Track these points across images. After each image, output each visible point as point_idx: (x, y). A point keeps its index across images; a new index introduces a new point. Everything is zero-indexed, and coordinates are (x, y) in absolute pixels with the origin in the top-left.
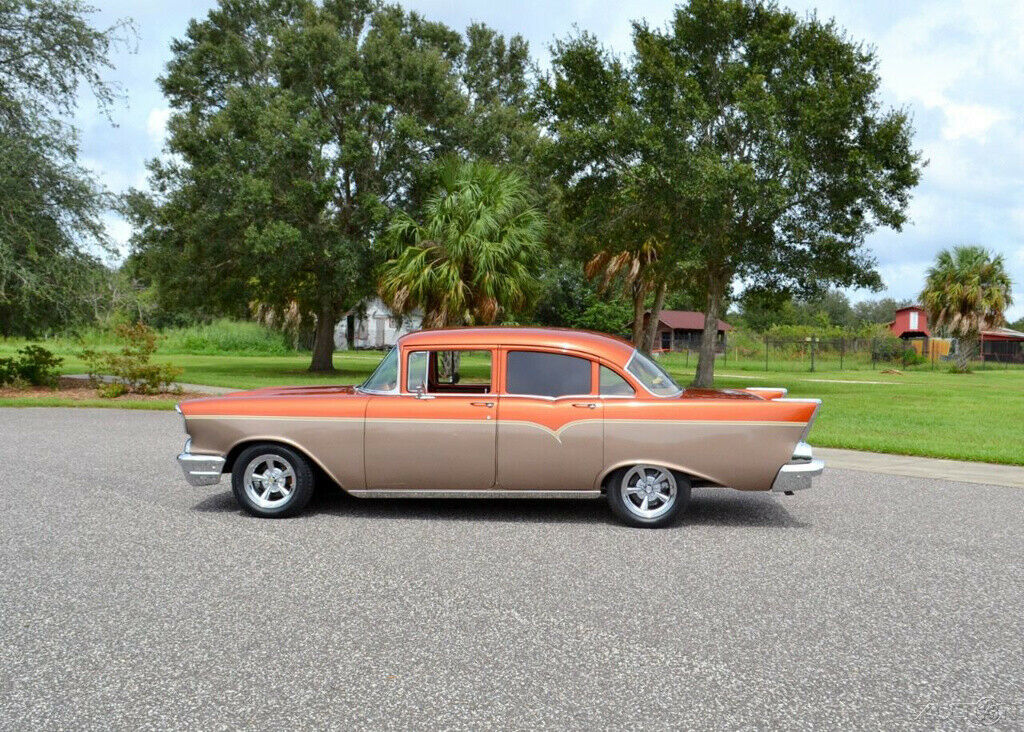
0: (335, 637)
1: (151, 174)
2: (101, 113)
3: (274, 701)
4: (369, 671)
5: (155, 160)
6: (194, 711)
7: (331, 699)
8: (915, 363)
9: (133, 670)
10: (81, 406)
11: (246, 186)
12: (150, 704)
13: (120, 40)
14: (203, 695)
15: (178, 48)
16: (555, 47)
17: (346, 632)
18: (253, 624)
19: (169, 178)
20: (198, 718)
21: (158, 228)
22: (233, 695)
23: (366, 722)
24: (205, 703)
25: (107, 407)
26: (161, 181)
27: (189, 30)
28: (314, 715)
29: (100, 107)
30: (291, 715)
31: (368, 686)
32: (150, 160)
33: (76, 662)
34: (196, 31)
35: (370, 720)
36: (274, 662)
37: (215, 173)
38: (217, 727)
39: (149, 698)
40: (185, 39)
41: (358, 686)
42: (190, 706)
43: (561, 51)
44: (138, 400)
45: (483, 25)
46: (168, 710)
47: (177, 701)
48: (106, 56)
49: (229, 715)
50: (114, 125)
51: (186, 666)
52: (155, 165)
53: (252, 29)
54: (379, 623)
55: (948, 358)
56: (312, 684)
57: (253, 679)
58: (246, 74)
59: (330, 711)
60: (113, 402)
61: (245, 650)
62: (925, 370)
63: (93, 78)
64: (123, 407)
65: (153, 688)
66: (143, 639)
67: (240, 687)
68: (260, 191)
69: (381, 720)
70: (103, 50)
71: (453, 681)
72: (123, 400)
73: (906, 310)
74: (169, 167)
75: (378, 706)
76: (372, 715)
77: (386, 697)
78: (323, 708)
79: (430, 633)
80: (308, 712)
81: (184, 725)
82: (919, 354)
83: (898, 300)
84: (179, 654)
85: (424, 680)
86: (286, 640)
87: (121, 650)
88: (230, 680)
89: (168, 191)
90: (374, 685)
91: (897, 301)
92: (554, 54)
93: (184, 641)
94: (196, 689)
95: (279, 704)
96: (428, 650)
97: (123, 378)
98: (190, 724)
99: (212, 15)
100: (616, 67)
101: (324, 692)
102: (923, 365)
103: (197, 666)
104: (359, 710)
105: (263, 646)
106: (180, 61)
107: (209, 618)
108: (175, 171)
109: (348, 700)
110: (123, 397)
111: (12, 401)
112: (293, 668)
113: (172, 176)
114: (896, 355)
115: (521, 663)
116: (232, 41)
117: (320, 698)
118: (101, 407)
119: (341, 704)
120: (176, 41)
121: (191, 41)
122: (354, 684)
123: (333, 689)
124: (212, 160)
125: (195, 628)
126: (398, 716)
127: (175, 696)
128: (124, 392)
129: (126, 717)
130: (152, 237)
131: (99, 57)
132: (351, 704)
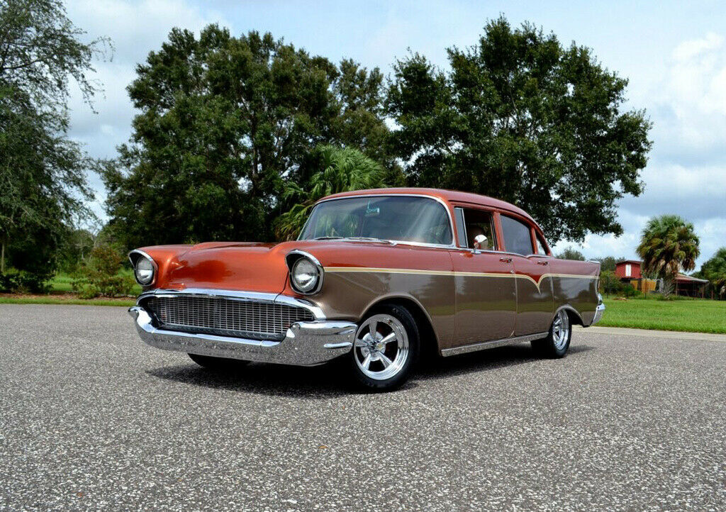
0: (262, 418)
1: (120, 155)
2: (86, 102)
3: (205, 463)
4: (299, 442)
5: (123, 145)
6: (121, 471)
7: (264, 463)
8: (633, 295)
9: (65, 439)
10: (65, 304)
11: (188, 160)
12: (76, 464)
13: (99, 51)
14: (132, 458)
15: (141, 71)
16: (398, 66)
17: (272, 415)
18: (185, 409)
19: (132, 158)
20: (123, 476)
21: (125, 193)
22: (162, 458)
23: (302, 481)
24: (132, 465)
25: (84, 304)
26: (127, 160)
27: (149, 59)
28: (247, 475)
29: (84, 98)
30: (224, 475)
31: (300, 452)
32: (120, 145)
33: (11, 433)
34: (153, 59)
35: (307, 480)
36: (205, 434)
37: (166, 151)
38: (144, 484)
39: (75, 460)
40: (147, 65)
41: (290, 452)
42: (117, 467)
43: (401, 67)
44: (106, 300)
45: (351, 60)
46: (94, 469)
47: (103, 462)
48: (90, 63)
49: (157, 474)
50: (94, 112)
51: (117, 437)
52: (123, 149)
53: (192, 57)
54: (302, 409)
55: (654, 292)
56: (243, 451)
57: (184, 447)
58: (187, 88)
59: (264, 472)
60: (89, 301)
61: (176, 427)
62: (640, 298)
63: (80, 78)
64: (95, 304)
65: (81, 453)
66: (81, 418)
67: (170, 452)
68: (198, 164)
69: (318, 480)
70: (87, 57)
71: (383, 449)
72: (95, 300)
73: (623, 263)
74: (133, 150)
75: (313, 468)
76: (307, 475)
77: (319, 461)
78: (256, 469)
79: (350, 416)
80: (241, 472)
81: (108, 482)
82: (636, 289)
83: (617, 258)
84: (112, 428)
85: (353, 449)
86: (216, 420)
87: (58, 425)
88: (161, 446)
89: (132, 167)
90: (305, 452)
91: (615, 259)
92: (397, 71)
93: (119, 420)
94: (126, 453)
95: (210, 465)
96: (352, 428)
97: (96, 286)
98: (115, 481)
99: (165, 46)
100: (442, 79)
101: (256, 457)
102: (639, 296)
103: (129, 436)
104: (294, 471)
105: (194, 423)
106: (142, 79)
107: (144, 405)
108: (137, 153)
109: (281, 463)
110: (95, 299)
111: (16, 300)
112: (223, 439)
113: (135, 156)
114: (620, 289)
115: (444, 437)
116: (178, 63)
117: (252, 461)
118: (79, 304)
119: (273, 466)
120: (139, 66)
121: (151, 66)
122: (285, 451)
123: (264, 455)
124: (163, 142)
125: (131, 411)
126: (336, 476)
127: (103, 458)
128: (97, 296)
129: (48, 475)
130: (121, 199)
131: (84, 63)
132: (283, 466)
